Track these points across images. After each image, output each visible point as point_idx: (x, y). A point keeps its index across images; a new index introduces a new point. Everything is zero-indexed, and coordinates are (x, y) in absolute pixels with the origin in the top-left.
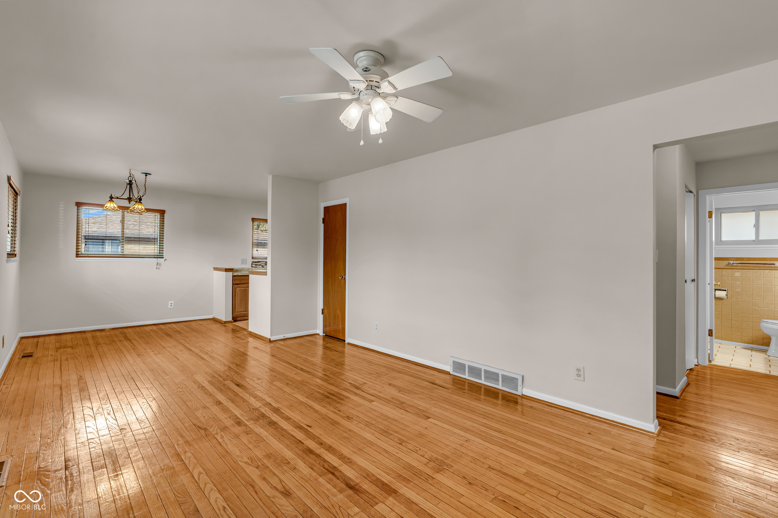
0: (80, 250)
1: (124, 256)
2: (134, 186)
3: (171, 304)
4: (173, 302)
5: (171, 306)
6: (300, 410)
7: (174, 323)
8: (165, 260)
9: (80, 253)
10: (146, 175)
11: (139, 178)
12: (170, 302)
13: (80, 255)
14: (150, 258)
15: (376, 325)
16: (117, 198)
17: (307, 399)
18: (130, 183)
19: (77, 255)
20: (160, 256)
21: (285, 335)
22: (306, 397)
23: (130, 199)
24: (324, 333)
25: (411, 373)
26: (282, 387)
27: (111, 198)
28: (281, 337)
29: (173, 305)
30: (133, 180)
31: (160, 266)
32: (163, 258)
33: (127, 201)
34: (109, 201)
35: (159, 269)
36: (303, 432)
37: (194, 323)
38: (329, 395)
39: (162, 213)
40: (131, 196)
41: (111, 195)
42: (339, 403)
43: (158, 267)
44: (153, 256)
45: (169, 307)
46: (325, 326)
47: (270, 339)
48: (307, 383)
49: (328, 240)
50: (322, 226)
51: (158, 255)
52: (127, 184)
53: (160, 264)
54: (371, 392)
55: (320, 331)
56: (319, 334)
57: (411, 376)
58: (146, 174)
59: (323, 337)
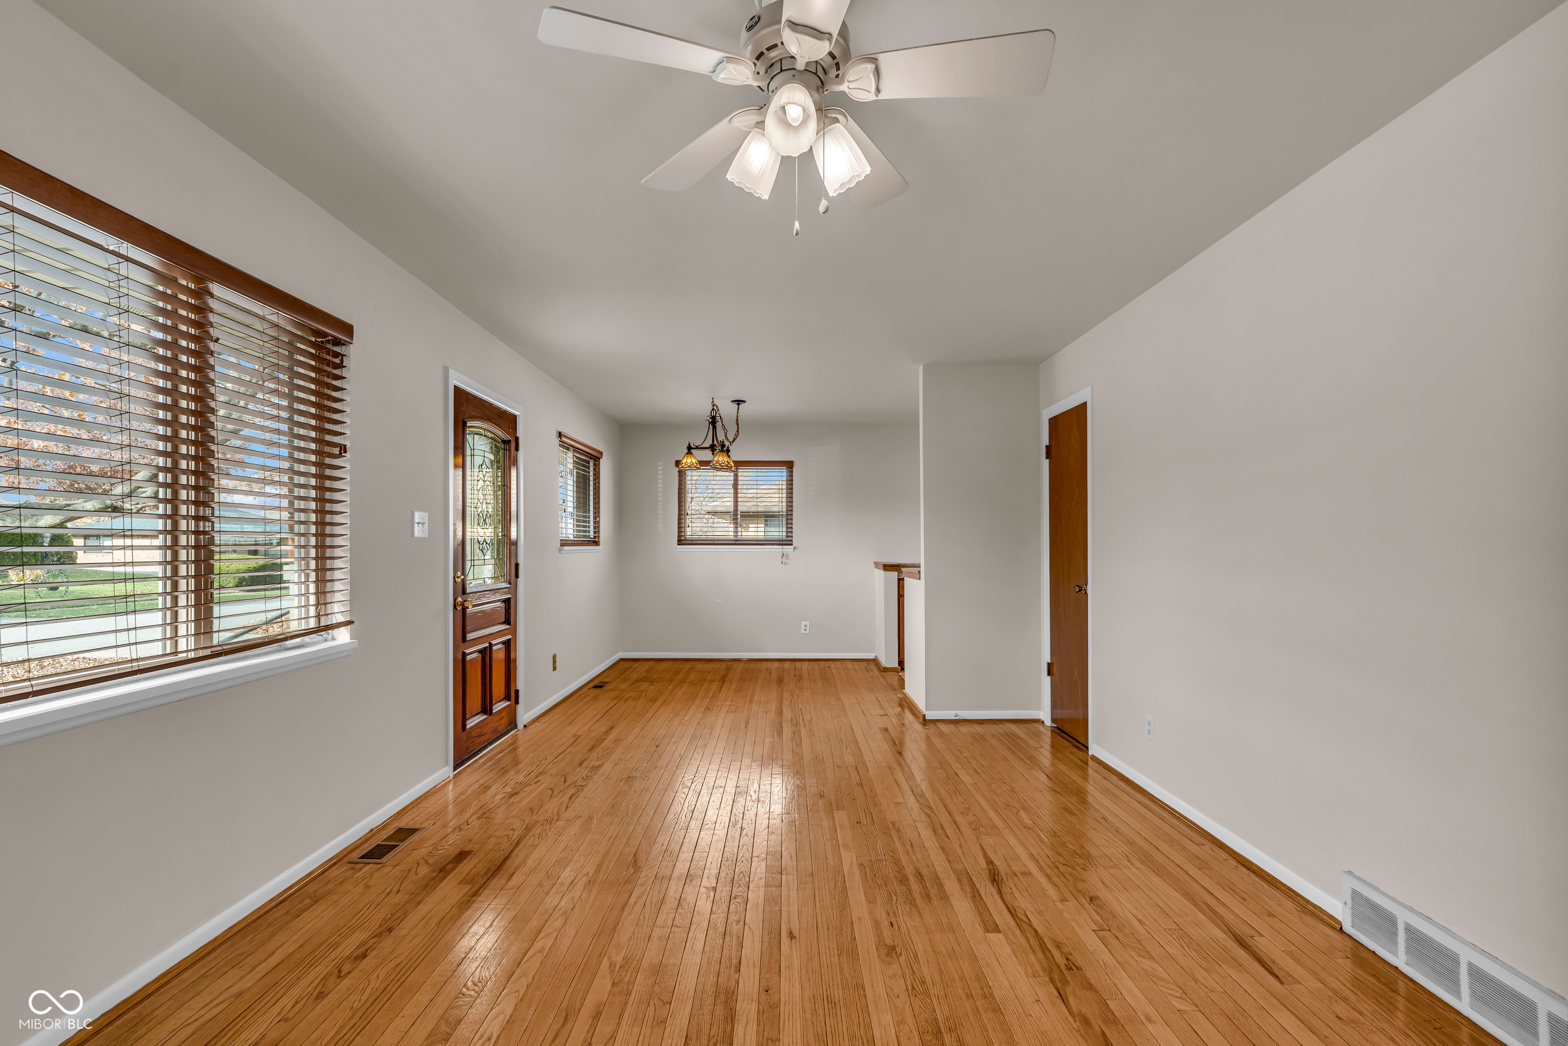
0: (683, 534)
1: (737, 542)
2: (719, 425)
3: (806, 626)
4: (807, 623)
5: (805, 630)
6: (817, 892)
7: (810, 660)
8: (795, 548)
9: (683, 538)
10: (738, 404)
11: (727, 410)
12: (803, 623)
13: (683, 542)
14: (773, 544)
15: (1149, 723)
16: (697, 448)
17: (856, 870)
18: (713, 421)
19: (680, 542)
20: (787, 542)
21: (958, 712)
22: (861, 865)
23: (712, 448)
24: (1053, 721)
25: (1194, 884)
26: (840, 826)
27: (689, 448)
28: (949, 715)
29: (808, 628)
30: (718, 415)
31: (787, 559)
32: (792, 545)
33: (709, 452)
34: (687, 453)
35: (786, 564)
36: (766, 944)
37: (838, 664)
38: (911, 878)
39: (789, 465)
40: (715, 443)
41: (689, 444)
42: (912, 903)
43: (784, 560)
44: (778, 542)
45: (803, 631)
46: (1054, 705)
47: (924, 716)
48: (899, 831)
49: (1057, 496)
50: (1046, 464)
51: (783, 541)
52: (709, 423)
53: (787, 556)
54: (1016, 904)
55: (1044, 714)
56: (1043, 722)
57: (1188, 895)
58: (739, 402)
59: (1052, 731)
